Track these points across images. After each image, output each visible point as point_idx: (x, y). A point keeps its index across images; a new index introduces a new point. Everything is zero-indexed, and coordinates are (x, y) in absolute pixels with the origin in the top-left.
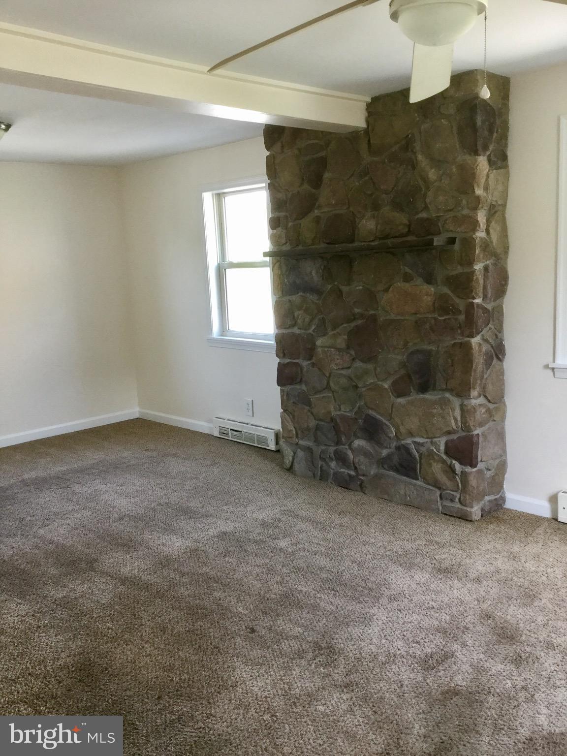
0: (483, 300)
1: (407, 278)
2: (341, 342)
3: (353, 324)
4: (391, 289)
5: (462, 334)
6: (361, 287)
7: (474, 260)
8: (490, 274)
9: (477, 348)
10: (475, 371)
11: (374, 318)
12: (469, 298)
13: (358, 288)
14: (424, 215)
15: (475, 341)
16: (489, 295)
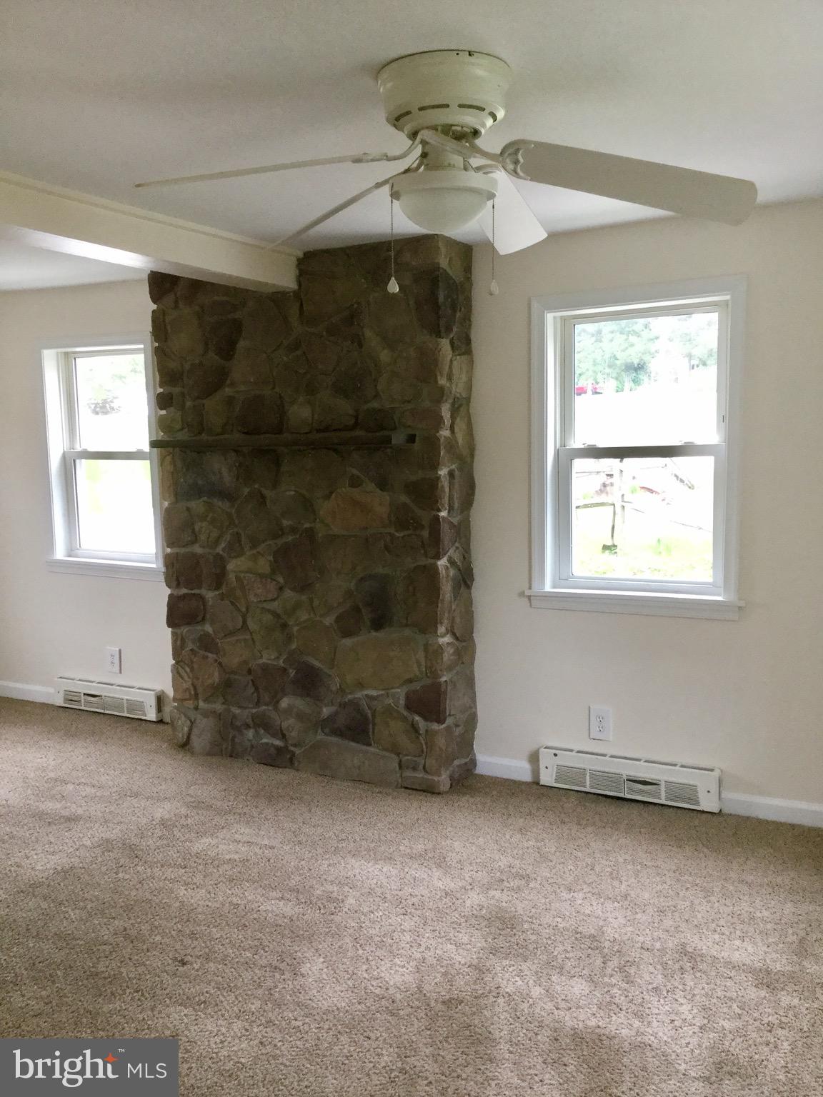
0: (449, 512)
1: (355, 482)
2: (264, 565)
3: (280, 542)
4: (334, 495)
5: (426, 555)
6: (293, 493)
7: (438, 464)
8: (456, 481)
9: (444, 572)
10: (443, 600)
11: (310, 534)
12: (433, 509)
13: (288, 493)
14: (375, 405)
15: (442, 563)
16: (456, 505)
